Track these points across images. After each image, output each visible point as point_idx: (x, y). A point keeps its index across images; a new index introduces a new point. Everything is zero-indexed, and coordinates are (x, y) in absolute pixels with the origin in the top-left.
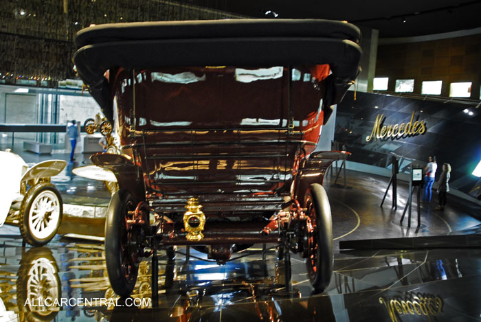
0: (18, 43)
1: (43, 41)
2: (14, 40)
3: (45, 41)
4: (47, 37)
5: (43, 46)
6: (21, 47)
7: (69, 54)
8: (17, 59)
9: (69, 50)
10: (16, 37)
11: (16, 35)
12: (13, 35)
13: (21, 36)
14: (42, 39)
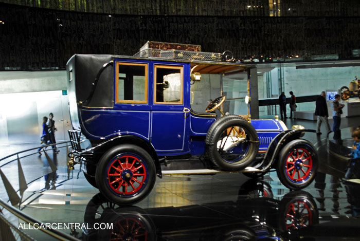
0: (218, 24)
1: (239, 19)
2: (213, 22)
3: (241, 19)
4: (242, 15)
5: (239, 23)
6: (220, 28)
7: (263, 28)
8: (218, 39)
9: (263, 25)
10: (215, 19)
11: (215, 16)
12: (212, 17)
13: (219, 17)
14: (238, 17)
